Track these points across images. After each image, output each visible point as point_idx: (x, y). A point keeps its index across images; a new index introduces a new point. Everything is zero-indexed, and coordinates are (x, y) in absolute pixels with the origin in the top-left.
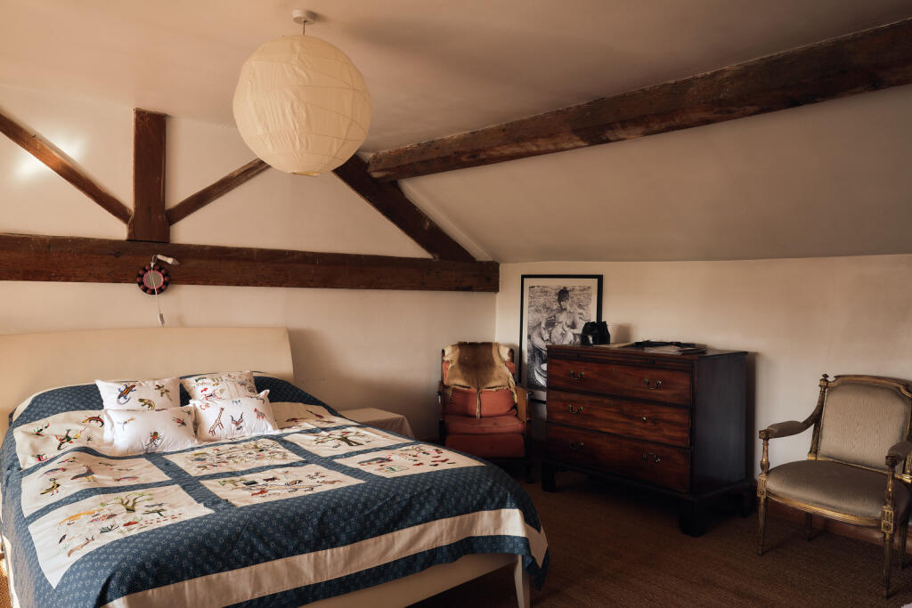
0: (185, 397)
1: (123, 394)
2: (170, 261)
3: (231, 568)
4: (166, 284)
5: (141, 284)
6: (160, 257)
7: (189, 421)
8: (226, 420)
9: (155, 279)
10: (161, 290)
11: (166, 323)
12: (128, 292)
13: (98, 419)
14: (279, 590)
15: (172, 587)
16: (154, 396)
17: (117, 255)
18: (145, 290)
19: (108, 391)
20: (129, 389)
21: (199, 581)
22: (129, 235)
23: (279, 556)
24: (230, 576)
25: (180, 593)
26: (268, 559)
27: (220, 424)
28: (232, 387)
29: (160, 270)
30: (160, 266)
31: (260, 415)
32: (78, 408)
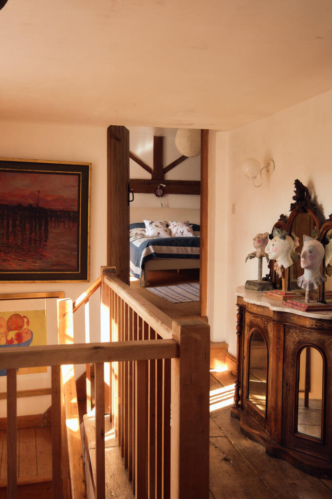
0: (168, 226)
1: (151, 223)
2: (164, 186)
3: (172, 246)
4: (163, 193)
5: (155, 193)
6: (161, 184)
7: (168, 231)
8: (179, 232)
9: (160, 192)
10: (161, 196)
11: (163, 206)
12: (152, 196)
13: (144, 230)
14: (183, 253)
15: (160, 247)
16: (159, 224)
17: (149, 184)
18: (157, 195)
19: (147, 223)
20: (152, 222)
21: (166, 247)
22: (152, 177)
23: (183, 246)
24: (172, 247)
25: (162, 248)
26: (180, 246)
27: (177, 233)
28: (182, 224)
29: (161, 189)
30: (161, 187)
31: (189, 231)
32: (139, 227)
